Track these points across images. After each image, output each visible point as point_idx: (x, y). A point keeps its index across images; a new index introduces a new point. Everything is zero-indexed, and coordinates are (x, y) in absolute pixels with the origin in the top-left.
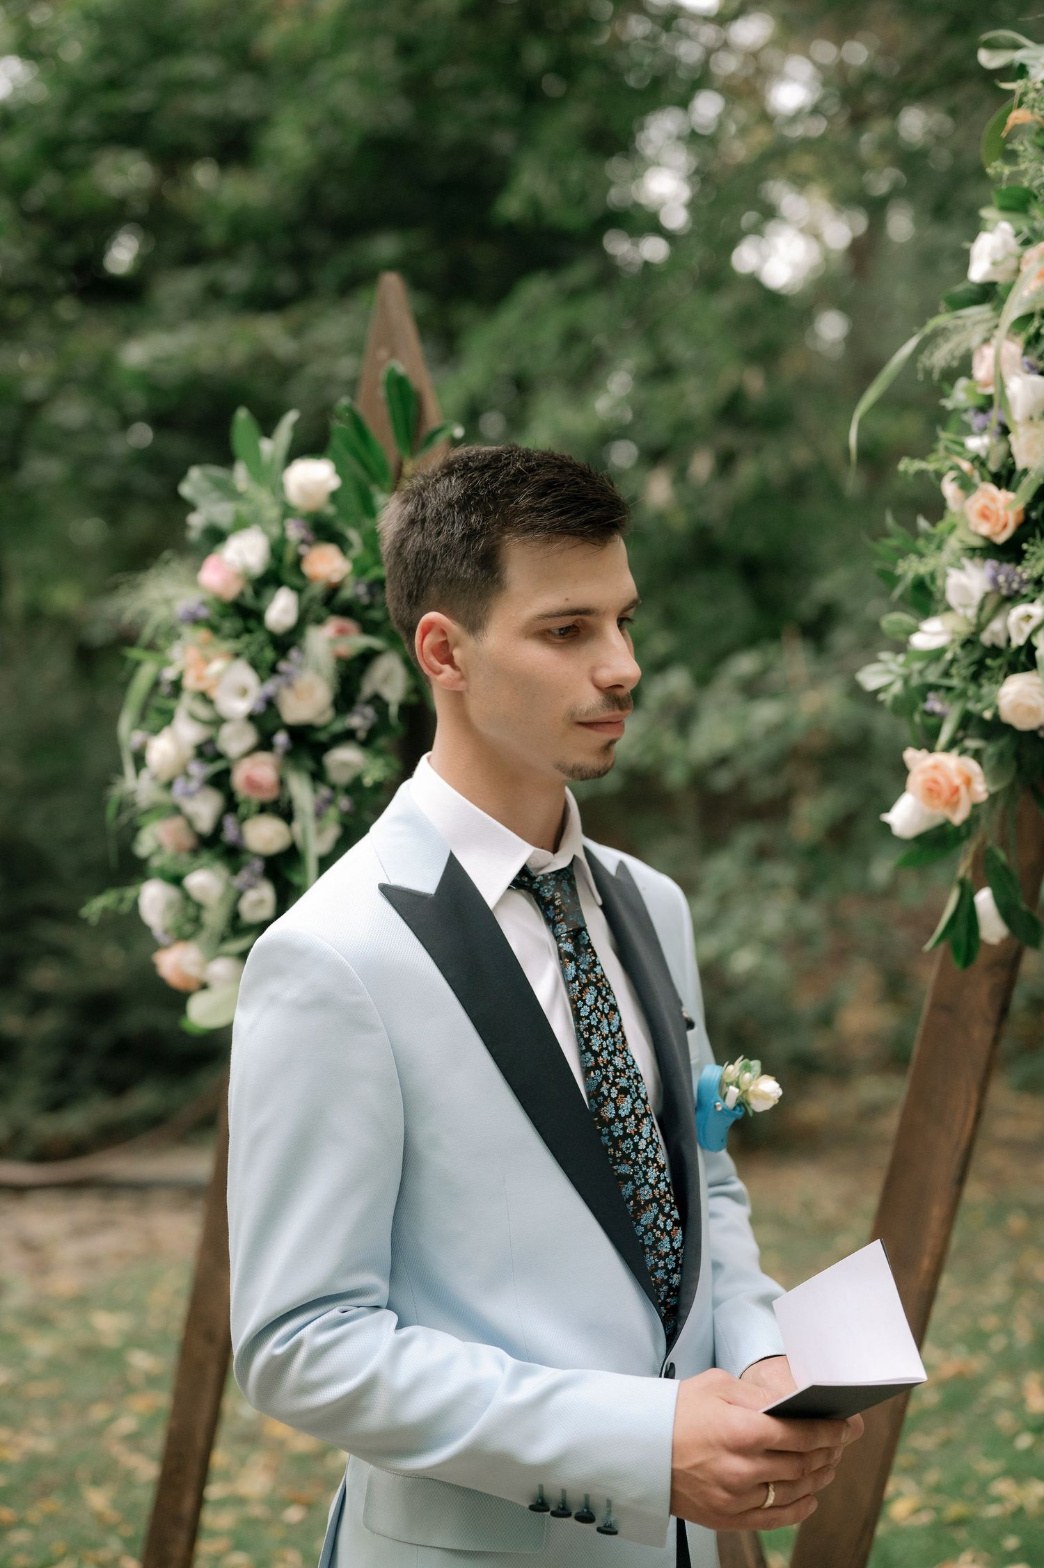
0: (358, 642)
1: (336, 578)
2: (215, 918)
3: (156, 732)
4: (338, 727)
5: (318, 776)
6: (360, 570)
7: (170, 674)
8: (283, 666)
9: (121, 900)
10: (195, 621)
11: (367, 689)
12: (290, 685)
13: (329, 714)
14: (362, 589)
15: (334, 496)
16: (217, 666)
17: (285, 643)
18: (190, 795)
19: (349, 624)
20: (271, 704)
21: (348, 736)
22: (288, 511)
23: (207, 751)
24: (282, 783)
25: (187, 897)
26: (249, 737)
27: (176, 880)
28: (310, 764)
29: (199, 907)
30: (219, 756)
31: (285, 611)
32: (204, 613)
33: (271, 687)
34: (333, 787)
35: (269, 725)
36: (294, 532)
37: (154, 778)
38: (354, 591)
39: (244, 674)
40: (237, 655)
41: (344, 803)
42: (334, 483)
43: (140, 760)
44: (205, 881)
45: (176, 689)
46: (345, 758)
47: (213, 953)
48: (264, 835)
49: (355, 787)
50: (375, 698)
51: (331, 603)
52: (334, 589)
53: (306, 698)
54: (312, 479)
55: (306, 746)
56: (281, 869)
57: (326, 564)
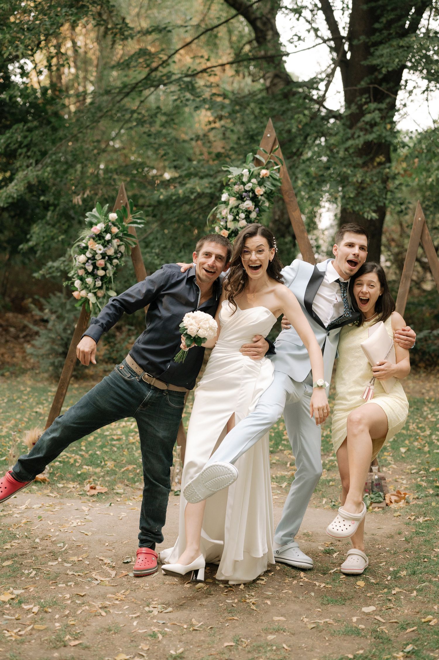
0: (119, 243)
1: (117, 232)
2: (92, 286)
3: (80, 255)
4: (115, 256)
5: (111, 264)
6: (121, 231)
7: (84, 245)
8: (107, 246)
11: (120, 250)
12: (109, 249)
13: (114, 254)
15: (116, 219)
16: (97, 245)
17: (109, 242)
18: (87, 266)
19: (118, 240)
20: (105, 252)
21: (117, 258)
22: (110, 221)
23: (93, 258)
24: (106, 264)
25: (85, 283)
26: (101, 257)
27: (82, 279)
28: (109, 262)
29: (87, 284)
30: (95, 259)
31: (108, 237)
32: (93, 236)
33: (106, 249)
34: (113, 266)
35: (104, 255)
36: (110, 224)
37: (78, 262)
38: (121, 235)
39: (101, 247)
40: (99, 244)
41: (115, 268)
43: (76, 259)
44: (89, 280)
45: (87, 248)
46: (115, 261)
47: (90, 292)
48: (101, 273)
49: (117, 266)
50: (120, 252)
51: (116, 236)
52: (117, 234)
53: (111, 252)
54: (113, 216)
55: (110, 259)
56: (103, 278)
57: (115, 230)
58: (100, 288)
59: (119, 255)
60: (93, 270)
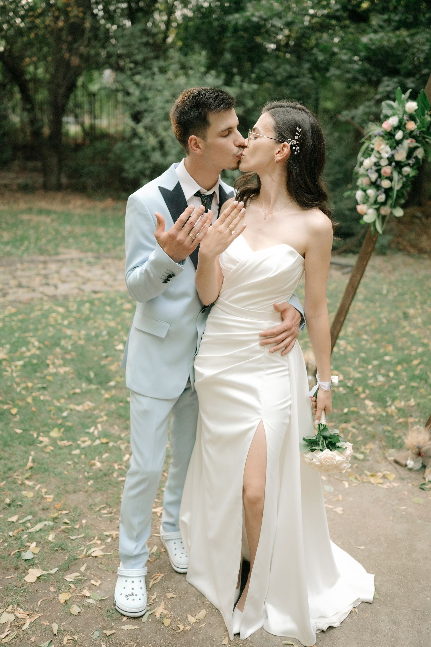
0: (414, 144)
1: (413, 129)
2: (372, 200)
3: (366, 158)
4: (407, 162)
5: (400, 173)
6: (418, 128)
7: (372, 146)
8: (397, 148)
9: (352, 193)
10: (380, 135)
11: (415, 155)
12: (398, 152)
13: (405, 159)
14: (418, 133)
15: (416, 111)
16: (383, 146)
17: (399, 142)
18: (371, 173)
19: (414, 140)
20: (393, 156)
21: (408, 165)
22: (405, 112)
23: (377, 164)
24: (392, 173)
25: (366, 195)
26: (387, 162)
27: (365, 191)
28: (399, 170)
29: (369, 197)
30: (380, 165)
31: (400, 136)
32: (382, 134)
33: (393, 152)
34: (403, 176)
35: (391, 160)
36: (405, 118)
37: (364, 168)
39: (388, 149)
40: (387, 144)
41: (404, 179)
42: (416, 107)
43: (361, 164)
44: (371, 192)
45: (372, 150)
46: (407, 170)
47: (370, 207)
48: (386, 184)
49: (407, 176)
50: (416, 158)
51: (411, 135)
52: (412, 132)
53: (401, 155)
54: (412, 106)
55: (399, 166)
56: (388, 191)
57: (411, 126)
58: (384, 204)
59: (411, 162)
60: (376, 181)
